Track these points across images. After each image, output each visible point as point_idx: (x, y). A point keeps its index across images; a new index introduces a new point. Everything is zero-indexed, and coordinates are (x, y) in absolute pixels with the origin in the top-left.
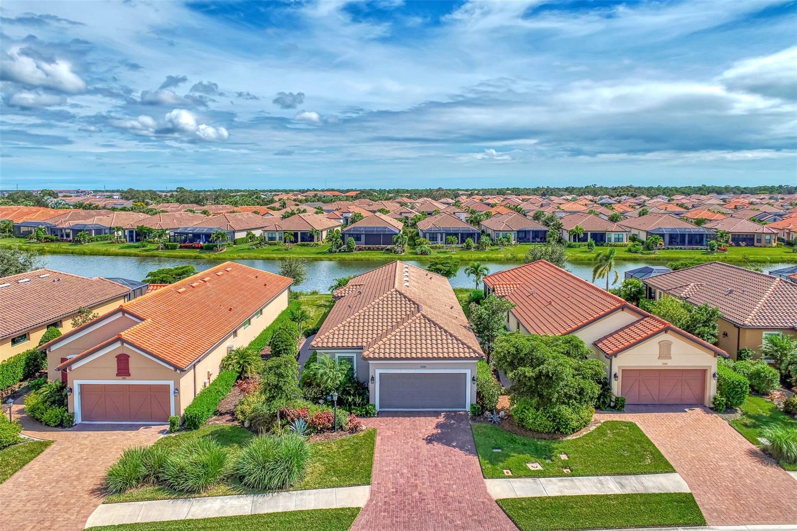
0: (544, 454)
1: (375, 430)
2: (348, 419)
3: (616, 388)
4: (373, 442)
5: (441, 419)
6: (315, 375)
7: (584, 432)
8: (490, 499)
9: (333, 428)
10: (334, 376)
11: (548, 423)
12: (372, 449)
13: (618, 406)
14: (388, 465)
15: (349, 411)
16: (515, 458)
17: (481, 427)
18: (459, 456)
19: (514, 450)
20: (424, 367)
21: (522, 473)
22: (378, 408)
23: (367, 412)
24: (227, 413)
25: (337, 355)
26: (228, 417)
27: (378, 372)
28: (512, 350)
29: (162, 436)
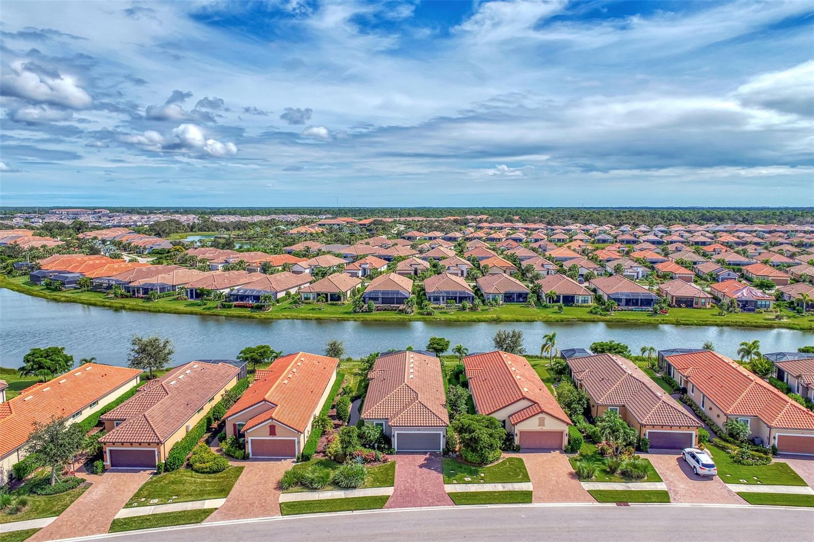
0: (473, 473)
1: (395, 461)
2: (382, 456)
3: (517, 441)
4: (394, 467)
5: (427, 456)
6: (364, 433)
7: (496, 463)
8: (445, 492)
9: (375, 460)
10: (374, 434)
11: (478, 459)
12: (394, 471)
13: (517, 450)
14: (401, 478)
15: (382, 452)
16: (459, 475)
17: (447, 460)
18: (434, 474)
19: (460, 471)
20: (419, 430)
21: (461, 482)
22: (396, 450)
23: (391, 452)
24: (320, 452)
25: (375, 423)
26: (322, 454)
27: (396, 432)
28: (460, 425)
29: (294, 464)
